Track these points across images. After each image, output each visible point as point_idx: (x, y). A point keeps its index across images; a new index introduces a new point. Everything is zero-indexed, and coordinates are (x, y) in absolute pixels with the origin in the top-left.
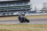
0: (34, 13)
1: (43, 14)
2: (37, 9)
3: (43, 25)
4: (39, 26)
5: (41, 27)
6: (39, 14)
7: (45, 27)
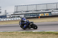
0: (4, 18)
1: (15, 19)
2: (8, 13)
3: (15, 33)
4: (9, 34)
5: (12, 35)
6: (10, 19)
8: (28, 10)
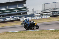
4: (39, 33)
5: (41, 34)
7: (45, 34)
8: (56, 8)
